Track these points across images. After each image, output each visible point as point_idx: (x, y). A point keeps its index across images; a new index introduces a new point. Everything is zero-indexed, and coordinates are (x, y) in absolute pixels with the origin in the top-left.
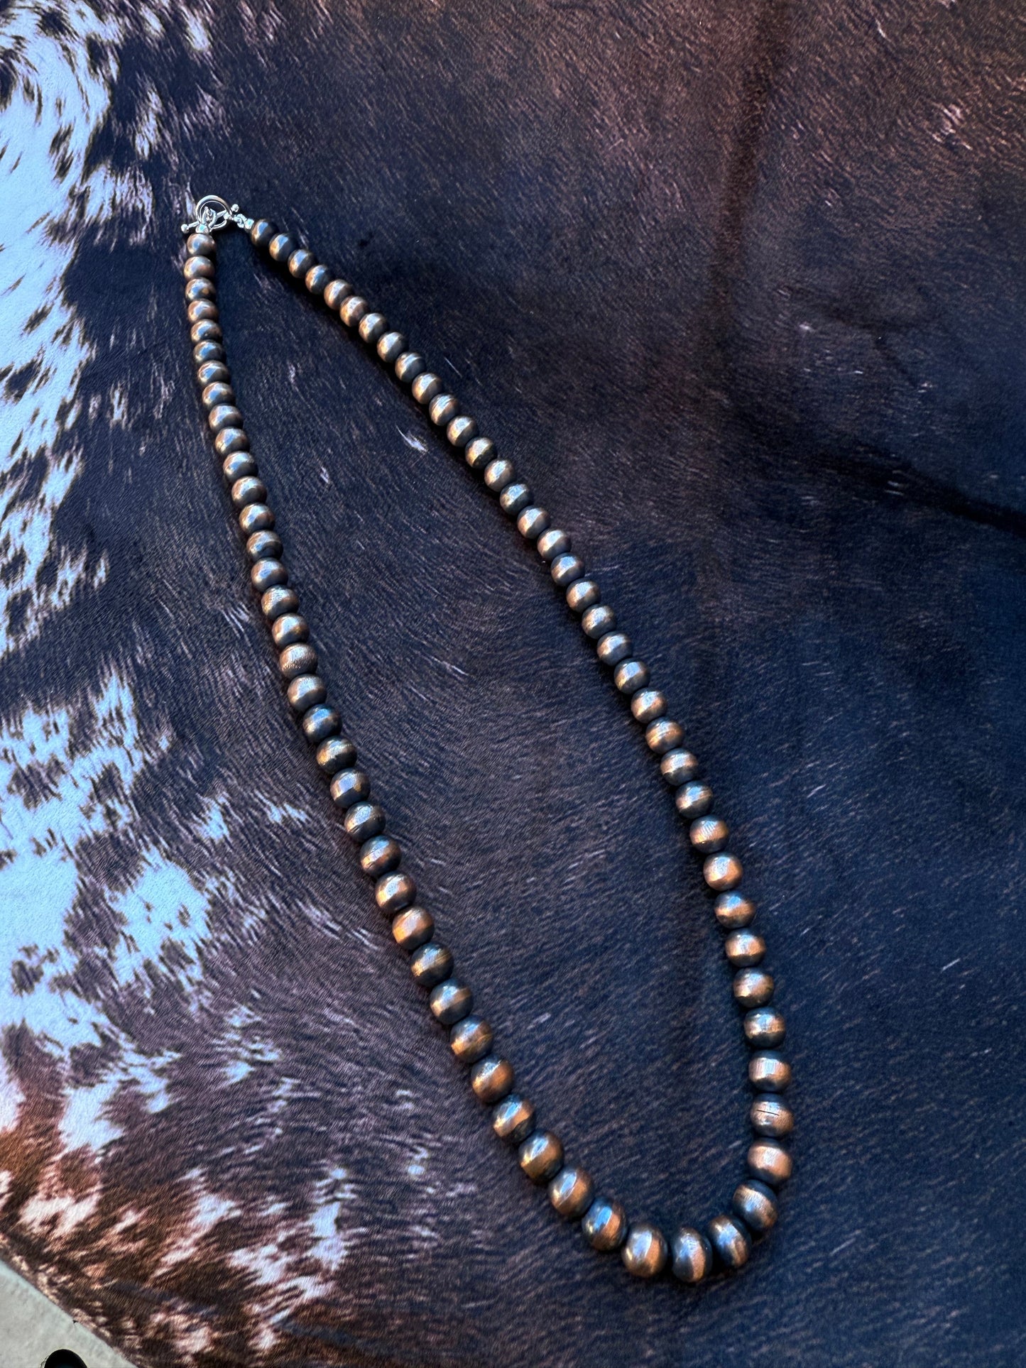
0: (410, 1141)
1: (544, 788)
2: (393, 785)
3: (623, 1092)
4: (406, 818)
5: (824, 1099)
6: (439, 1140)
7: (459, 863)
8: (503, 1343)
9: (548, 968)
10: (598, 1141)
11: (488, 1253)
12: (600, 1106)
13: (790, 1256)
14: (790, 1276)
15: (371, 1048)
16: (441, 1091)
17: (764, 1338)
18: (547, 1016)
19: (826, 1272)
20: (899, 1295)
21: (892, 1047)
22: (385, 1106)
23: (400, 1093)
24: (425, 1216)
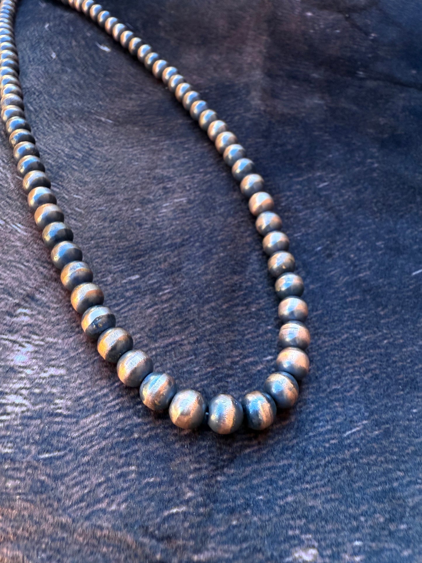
0: (20, 340)
1: (151, 169)
2: (58, 162)
3: (186, 319)
4: (61, 176)
5: (335, 339)
6: (42, 340)
7: (91, 198)
8: (68, 488)
9: (142, 253)
10: (164, 347)
11: (66, 416)
12: (168, 327)
13: (311, 434)
14: (311, 447)
15: (7, 285)
16: (51, 311)
17: (290, 491)
18: (137, 276)
19: (340, 447)
20: (402, 467)
21: (382, 313)
22: (8, 318)
23: (20, 310)
24: (21, 389)
